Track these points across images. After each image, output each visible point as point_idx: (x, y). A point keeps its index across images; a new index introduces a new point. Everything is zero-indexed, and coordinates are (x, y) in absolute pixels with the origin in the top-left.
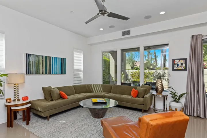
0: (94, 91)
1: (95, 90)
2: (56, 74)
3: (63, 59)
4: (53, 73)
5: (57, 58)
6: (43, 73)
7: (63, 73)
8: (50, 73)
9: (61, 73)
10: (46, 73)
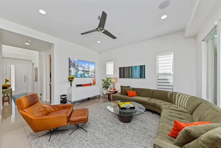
0: (176, 102)
1: (178, 101)
2: (136, 78)
3: (142, 66)
4: (134, 77)
5: (136, 66)
6: (127, 78)
7: (142, 78)
8: (132, 78)
9: (141, 78)
10: (129, 77)
